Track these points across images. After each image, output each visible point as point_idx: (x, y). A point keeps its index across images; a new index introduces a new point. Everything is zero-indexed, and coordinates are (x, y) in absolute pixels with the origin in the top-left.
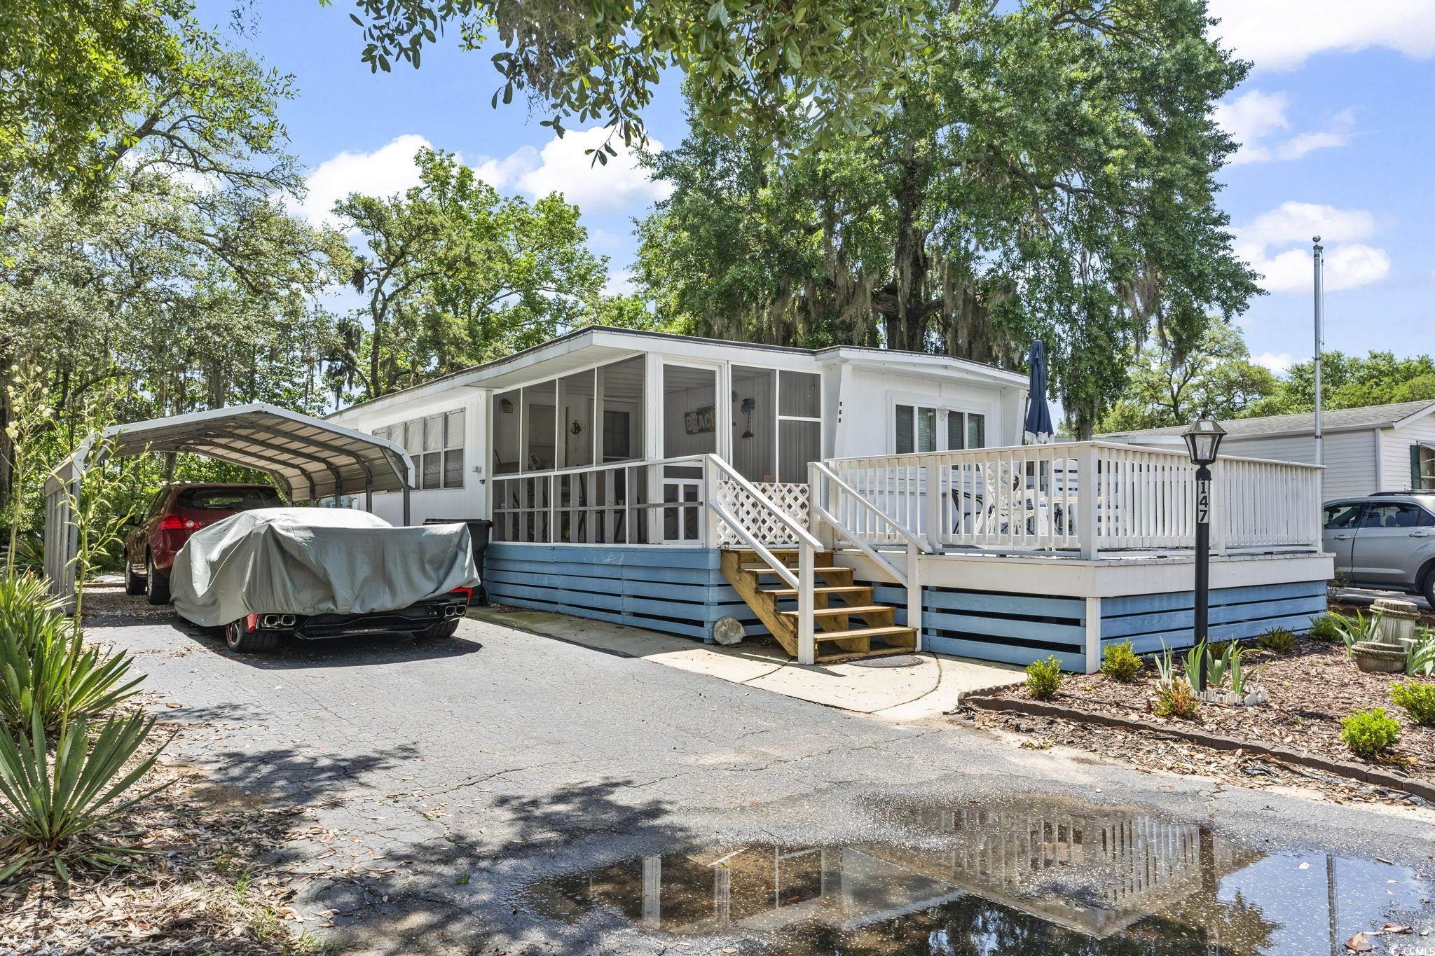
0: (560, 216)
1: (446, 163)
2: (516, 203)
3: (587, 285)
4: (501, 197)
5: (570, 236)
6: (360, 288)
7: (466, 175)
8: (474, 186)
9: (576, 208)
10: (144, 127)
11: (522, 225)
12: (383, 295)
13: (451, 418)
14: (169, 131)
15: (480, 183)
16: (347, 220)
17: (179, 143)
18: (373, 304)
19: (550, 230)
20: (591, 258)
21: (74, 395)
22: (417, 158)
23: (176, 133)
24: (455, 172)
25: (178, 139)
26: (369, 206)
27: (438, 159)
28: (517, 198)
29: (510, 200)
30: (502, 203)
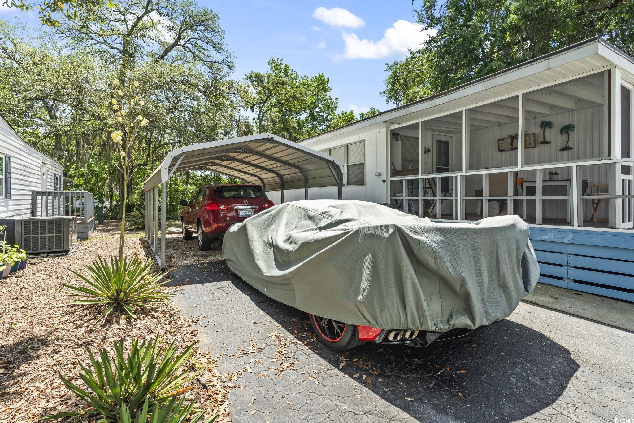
0: (323, 82)
1: (280, 63)
2: (305, 78)
3: (330, 109)
4: (300, 76)
5: (326, 90)
6: (253, 111)
7: (287, 68)
8: (290, 72)
9: (328, 79)
10: (174, 43)
11: (308, 86)
12: (262, 112)
13: (350, 147)
14: (184, 44)
15: (292, 71)
16: (249, 82)
17: (188, 50)
18: (259, 115)
19: (318, 88)
20: (332, 99)
21: (153, 152)
22: (269, 62)
23: (187, 45)
24: (283, 67)
25: (188, 48)
26: (258, 76)
27: (276, 62)
28: (305, 76)
29: (303, 77)
30: (300, 78)
